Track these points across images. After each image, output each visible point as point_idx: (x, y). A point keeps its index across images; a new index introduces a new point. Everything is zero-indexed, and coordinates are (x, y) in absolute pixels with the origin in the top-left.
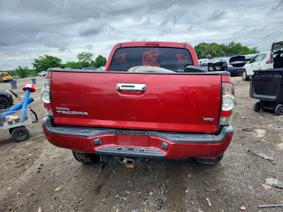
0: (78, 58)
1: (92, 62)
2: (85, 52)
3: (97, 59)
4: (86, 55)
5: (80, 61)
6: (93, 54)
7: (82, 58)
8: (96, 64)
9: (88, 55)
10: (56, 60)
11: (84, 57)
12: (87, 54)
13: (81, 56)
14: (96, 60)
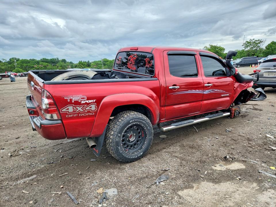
0: (244, 46)
1: (261, 50)
2: (254, 39)
3: (268, 46)
4: (254, 43)
5: (246, 50)
6: (265, 40)
7: (248, 46)
8: (266, 53)
9: (258, 42)
10: (220, 49)
11: (251, 45)
12: (256, 41)
13: (248, 44)
14: (266, 48)
